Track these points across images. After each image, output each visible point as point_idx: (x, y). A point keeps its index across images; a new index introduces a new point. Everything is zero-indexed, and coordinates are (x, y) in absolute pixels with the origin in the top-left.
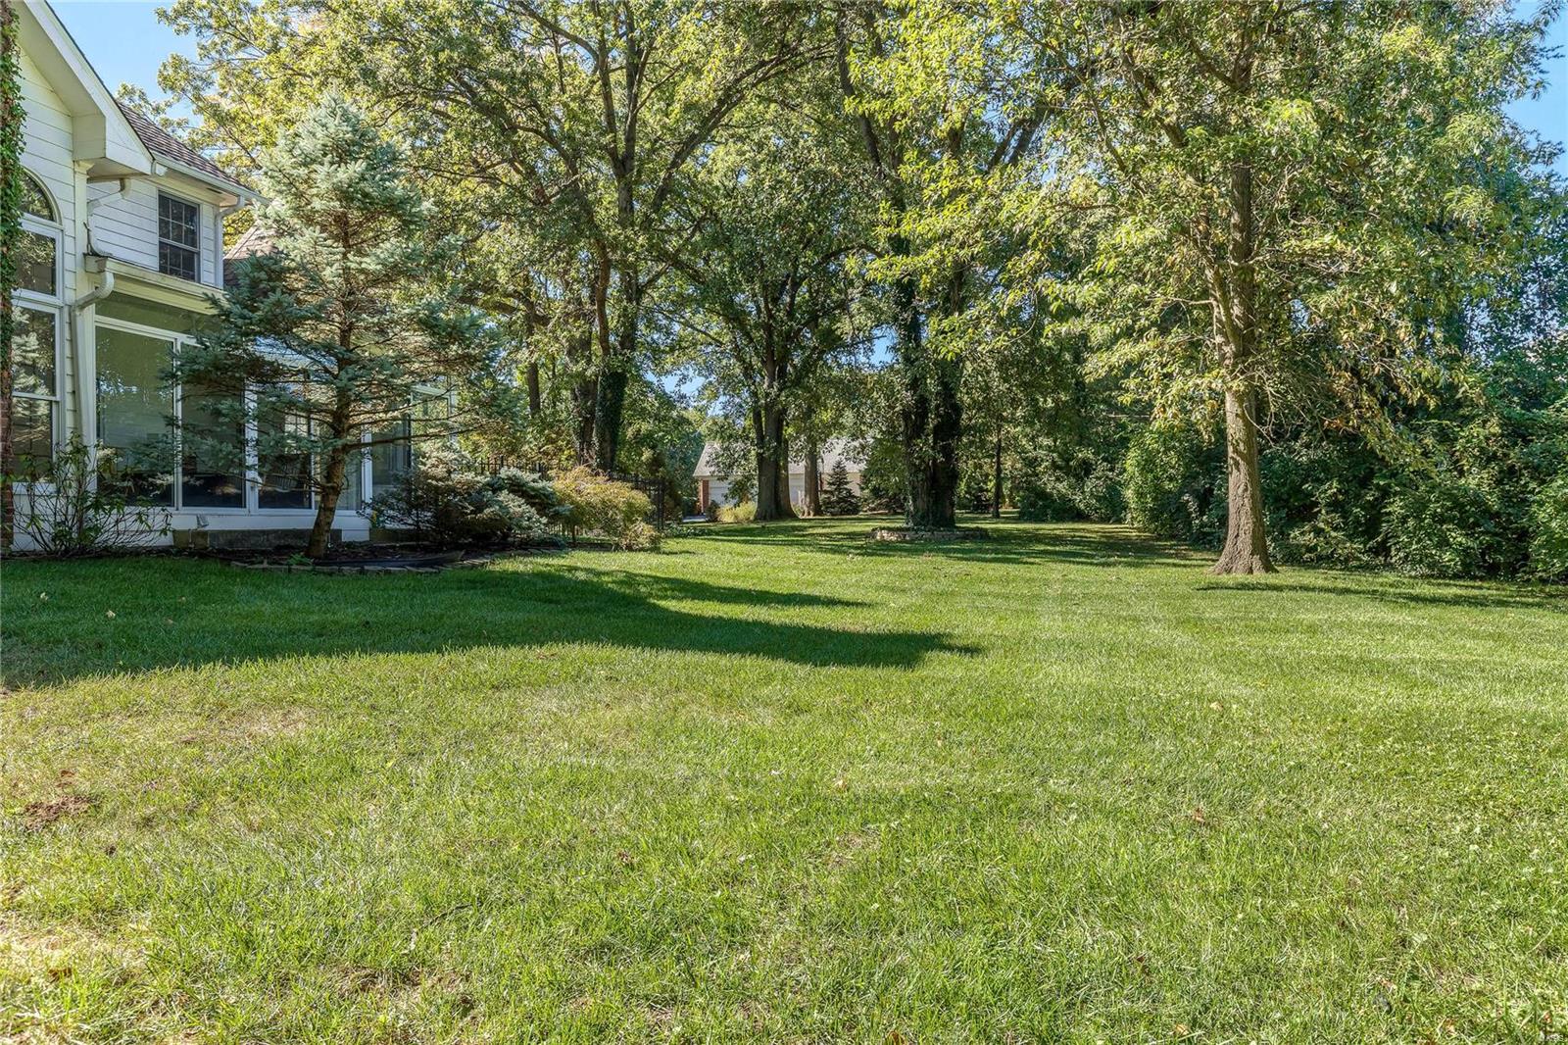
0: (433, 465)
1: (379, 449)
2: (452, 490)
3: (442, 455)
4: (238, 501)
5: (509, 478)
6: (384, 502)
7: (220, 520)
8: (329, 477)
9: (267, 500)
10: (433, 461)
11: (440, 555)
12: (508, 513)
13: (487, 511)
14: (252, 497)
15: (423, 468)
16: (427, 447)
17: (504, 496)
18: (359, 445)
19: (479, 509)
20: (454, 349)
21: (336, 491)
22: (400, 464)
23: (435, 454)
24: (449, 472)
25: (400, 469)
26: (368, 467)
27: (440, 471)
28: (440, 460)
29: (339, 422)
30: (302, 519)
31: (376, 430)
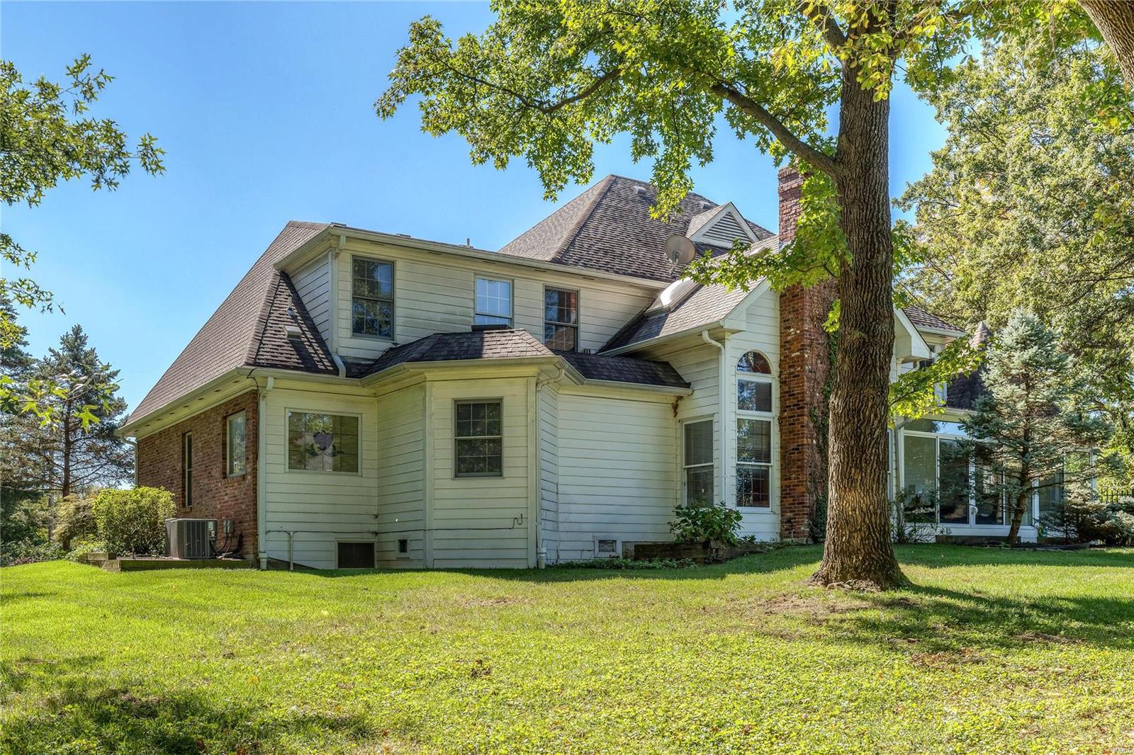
0: (1075, 497)
1: (1044, 489)
2: (1087, 512)
3: (1080, 491)
4: (964, 520)
5: (1126, 503)
6: (1046, 518)
7: (957, 530)
8: (1018, 505)
9: (980, 520)
10: (1075, 495)
11: (1077, 545)
12: (1121, 523)
13: (1107, 522)
14: (972, 518)
15: (1069, 499)
16: (1071, 487)
17: (1120, 514)
18: (1032, 489)
19: (1103, 522)
20: (1085, 434)
21: (1022, 512)
22: (1057, 497)
23: (1076, 491)
24: (1085, 500)
25: (1057, 500)
26: (1036, 500)
27: (1079, 500)
28: (1079, 494)
29: (1024, 477)
30: (1003, 530)
31: (1042, 479)
